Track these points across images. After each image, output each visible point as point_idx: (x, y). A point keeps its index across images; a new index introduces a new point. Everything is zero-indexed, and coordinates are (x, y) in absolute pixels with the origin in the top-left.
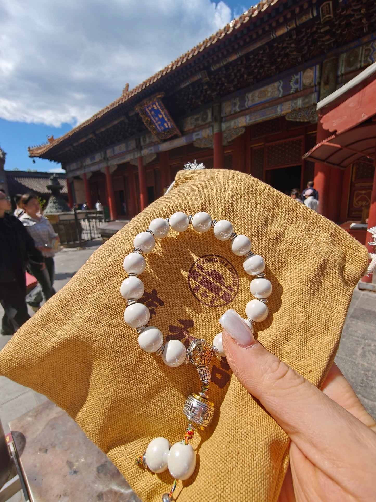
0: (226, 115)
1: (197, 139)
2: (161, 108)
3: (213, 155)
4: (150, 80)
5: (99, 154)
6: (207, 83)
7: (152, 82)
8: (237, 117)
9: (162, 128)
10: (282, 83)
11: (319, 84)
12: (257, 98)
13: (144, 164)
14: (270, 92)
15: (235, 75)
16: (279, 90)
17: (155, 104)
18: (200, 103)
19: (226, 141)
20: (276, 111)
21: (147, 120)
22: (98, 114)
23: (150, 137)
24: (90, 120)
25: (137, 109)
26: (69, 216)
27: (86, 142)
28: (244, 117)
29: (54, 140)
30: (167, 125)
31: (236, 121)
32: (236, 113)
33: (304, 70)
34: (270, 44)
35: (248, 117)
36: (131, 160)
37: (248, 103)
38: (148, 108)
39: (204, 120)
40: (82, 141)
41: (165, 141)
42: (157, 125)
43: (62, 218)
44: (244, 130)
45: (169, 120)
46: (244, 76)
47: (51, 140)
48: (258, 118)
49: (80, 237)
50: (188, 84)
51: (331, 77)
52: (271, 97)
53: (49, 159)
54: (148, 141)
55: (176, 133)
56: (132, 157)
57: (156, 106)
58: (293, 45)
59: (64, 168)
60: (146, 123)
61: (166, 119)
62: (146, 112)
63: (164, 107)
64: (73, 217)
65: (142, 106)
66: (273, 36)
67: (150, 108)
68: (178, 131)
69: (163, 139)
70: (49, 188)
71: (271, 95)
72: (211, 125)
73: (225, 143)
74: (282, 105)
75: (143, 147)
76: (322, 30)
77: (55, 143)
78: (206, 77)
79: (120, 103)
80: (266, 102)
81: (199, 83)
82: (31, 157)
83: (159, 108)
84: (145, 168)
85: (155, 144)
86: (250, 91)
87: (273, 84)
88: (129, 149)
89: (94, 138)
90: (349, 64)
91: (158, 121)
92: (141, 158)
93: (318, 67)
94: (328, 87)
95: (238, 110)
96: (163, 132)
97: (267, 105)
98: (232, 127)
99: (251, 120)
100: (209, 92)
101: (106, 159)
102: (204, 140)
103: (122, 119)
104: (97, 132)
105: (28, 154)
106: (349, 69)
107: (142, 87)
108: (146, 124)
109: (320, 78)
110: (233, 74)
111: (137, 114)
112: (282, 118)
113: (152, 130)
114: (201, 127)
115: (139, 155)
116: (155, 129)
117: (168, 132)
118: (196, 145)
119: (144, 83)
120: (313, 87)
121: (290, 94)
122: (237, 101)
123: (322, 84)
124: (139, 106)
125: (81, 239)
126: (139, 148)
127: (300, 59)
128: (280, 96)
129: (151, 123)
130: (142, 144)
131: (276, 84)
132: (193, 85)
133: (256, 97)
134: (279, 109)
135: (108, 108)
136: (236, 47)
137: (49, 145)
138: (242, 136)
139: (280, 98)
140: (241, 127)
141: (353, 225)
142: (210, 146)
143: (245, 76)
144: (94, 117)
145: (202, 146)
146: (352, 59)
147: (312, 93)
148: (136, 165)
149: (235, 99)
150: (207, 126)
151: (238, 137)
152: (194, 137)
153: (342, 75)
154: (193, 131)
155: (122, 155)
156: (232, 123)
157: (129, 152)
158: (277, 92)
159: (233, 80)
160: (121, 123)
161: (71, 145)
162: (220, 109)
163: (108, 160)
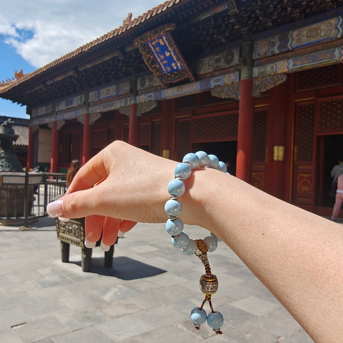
0: (259, 57)
1: (216, 87)
2: (168, 44)
3: (238, 109)
4: (157, 9)
5: (79, 97)
6: (235, 15)
7: (160, 11)
8: (276, 61)
9: (169, 69)
10: (341, 20)
12: (305, 38)
13: (139, 114)
14: (324, 30)
15: (275, 7)
16: (336, 28)
17: (162, 38)
18: (223, 40)
19: (258, 91)
20: (333, 56)
21: (149, 58)
22: (85, 47)
23: (150, 80)
24: (73, 53)
25: (137, 43)
27: (63, 80)
28: (286, 61)
29: (23, 76)
30: (176, 65)
31: (273, 65)
32: (274, 55)
35: (291, 62)
36: (121, 107)
37: (292, 44)
38: (151, 42)
39: (228, 61)
41: (171, 86)
42: (161, 64)
43: (6, 180)
44: (285, 78)
45: (178, 59)
46: (287, 9)
47: (19, 75)
50: (209, 15)
52: (326, 37)
53: (11, 100)
54: (147, 84)
55: (187, 76)
56: (123, 104)
57: (163, 41)
59: (28, 112)
60: (147, 61)
61: (175, 58)
62: (149, 48)
63: (173, 43)
65: (143, 40)
67: (154, 43)
68: (190, 73)
69: (168, 83)
71: (325, 35)
72: (237, 69)
73: (256, 94)
74: (342, 49)
75: (140, 92)
77: (22, 80)
78: (234, 9)
79: (115, 34)
80: (318, 43)
81: (224, 15)
83: (167, 43)
84: (138, 120)
85: (157, 89)
86: (294, 28)
87: (328, 21)
88: (120, 94)
89: (76, 76)
91: (164, 60)
92: (135, 106)
95: (277, 51)
96: (169, 75)
97: (320, 47)
98: (268, 73)
99: (296, 65)
100: (237, 27)
101: (86, 104)
102: (226, 88)
103: (115, 55)
104: (81, 69)
107: (147, 17)
108: (146, 63)
110: (271, 6)
111: (137, 50)
113: (154, 71)
114: (223, 71)
115: (133, 102)
116: (159, 70)
117: (175, 75)
118: (214, 94)
119: (150, 11)
122: (276, 40)
124: (140, 39)
126: (134, 92)
128: (339, 36)
129: (155, 61)
130: (139, 87)
131: (333, 21)
132: (216, 17)
133: (303, 36)
134: (337, 53)
135: (98, 39)
137: (15, 82)
139: (339, 39)
140: (280, 74)
142: (235, 96)
143: (289, 9)
144: (78, 49)
145: (223, 96)
148: (128, 115)
149: (273, 38)
150: (232, 69)
151: (275, 87)
152: (213, 83)
154: (212, 75)
155: (110, 100)
156: (268, 69)
157: (119, 97)
158: (333, 31)
159: (272, 14)
160: (113, 59)
161: (44, 83)
162: (252, 49)
163: (89, 105)
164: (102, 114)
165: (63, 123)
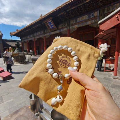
0: (71, 24)
1: (62, 31)
2: (51, 22)
4: (48, 14)
5: (32, 35)
6: (66, 15)
10: (88, 15)
11: (99, 16)
12: (81, 20)
13: (46, 38)
15: (74, 13)
17: (50, 20)
18: (63, 21)
22: (32, 23)
23: (48, 30)
24: (30, 25)
25: (44, 22)
26: (22, 54)
27: (28, 31)
30: (53, 27)
32: (74, 24)
33: (95, 12)
34: (84, 4)
35: (78, 25)
37: (78, 21)
39: (65, 25)
40: (27, 31)
41: (53, 31)
43: (19, 54)
44: (77, 29)
47: (17, 30)
48: (81, 25)
49: (25, 60)
51: (103, 14)
52: (85, 19)
53: (16, 36)
56: (42, 36)
58: (91, 5)
61: (53, 25)
64: (23, 54)
65: (46, 21)
66: (85, 2)
67: (48, 22)
68: (57, 29)
70: (16, 45)
72: (67, 27)
73: (71, 32)
76: (99, 1)
77: (18, 31)
78: (65, 13)
79: (39, 20)
80: (83, 21)
81: (63, 15)
82: (10, 35)
84: (46, 39)
85: (50, 32)
86: (78, 17)
89: (31, 30)
90: (108, 11)
91: (51, 26)
92: (45, 36)
93: (98, 11)
94: (102, 17)
100: (66, 17)
101: (34, 36)
102: (64, 31)
103: (39, 25)
104: (32, 28)
105: (10, 34)
106: (108, 12)
107: (46, 16)
109: (99, 14)
111: (44, 24)
112: (88, 26)
113: (48, 28)
114: (64, 28)
116: (50, 28)
117: (53, 29)
118: (62, 33)
120: (97, 17)
121: (90, 19)
123: (100, 16)
125: (25, 61)
126: (44, 33)
127: (93, 9)
129: (48, 26)
130: (45, 32)
131: (86, 16)
132: (61, 15)
134: (87, 23)
135: (35, 21)
136: (74, 5)
137: (17, 32)
138: (76, 30)
139: (88, 20)
141: (111, 58)
142: (66, 33)
143: (77, 13)
145: (64, 33)
146: (108, 9)
147: (97, 18)
148: (43, 38)
149: (74, 20)
151: (75, 31)
153: (106, 14)
154: (61, 29)
155: (39, 35)
156: (73, 27)
157: (41, 34)
158: (87, 18)
159: (73, 14)
160: (39, 26)
161: (24, 32)
162: (69, 22)
163: (35, 37)
164: (38, 38)
165: (29, 41)
